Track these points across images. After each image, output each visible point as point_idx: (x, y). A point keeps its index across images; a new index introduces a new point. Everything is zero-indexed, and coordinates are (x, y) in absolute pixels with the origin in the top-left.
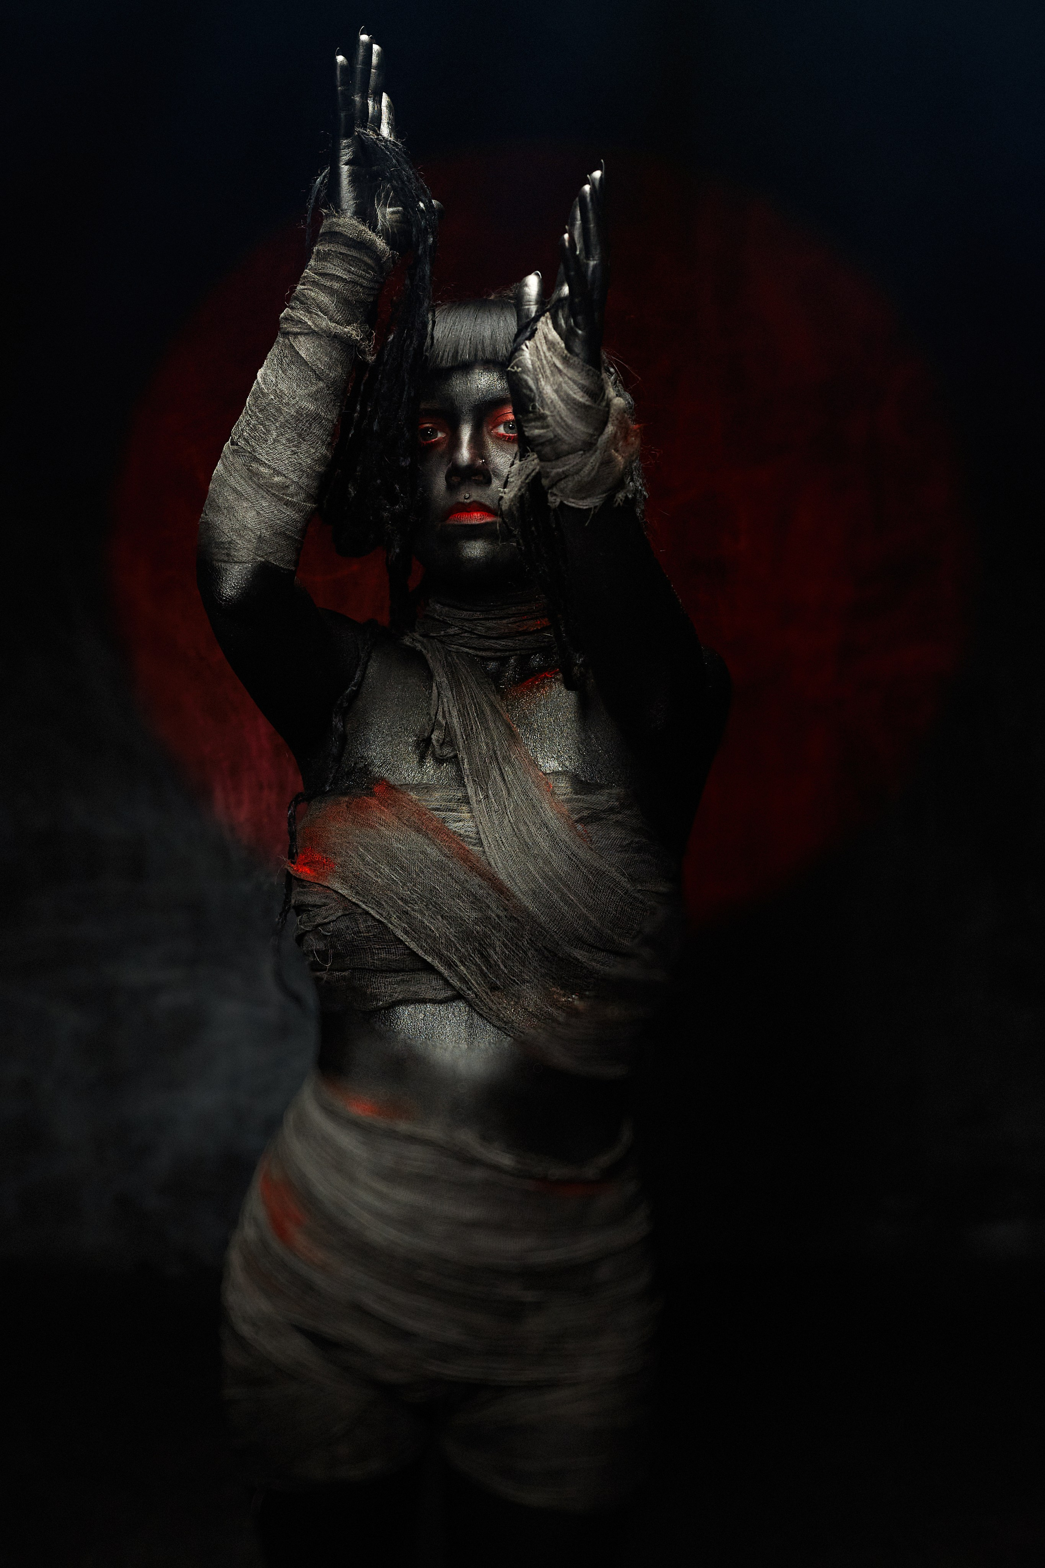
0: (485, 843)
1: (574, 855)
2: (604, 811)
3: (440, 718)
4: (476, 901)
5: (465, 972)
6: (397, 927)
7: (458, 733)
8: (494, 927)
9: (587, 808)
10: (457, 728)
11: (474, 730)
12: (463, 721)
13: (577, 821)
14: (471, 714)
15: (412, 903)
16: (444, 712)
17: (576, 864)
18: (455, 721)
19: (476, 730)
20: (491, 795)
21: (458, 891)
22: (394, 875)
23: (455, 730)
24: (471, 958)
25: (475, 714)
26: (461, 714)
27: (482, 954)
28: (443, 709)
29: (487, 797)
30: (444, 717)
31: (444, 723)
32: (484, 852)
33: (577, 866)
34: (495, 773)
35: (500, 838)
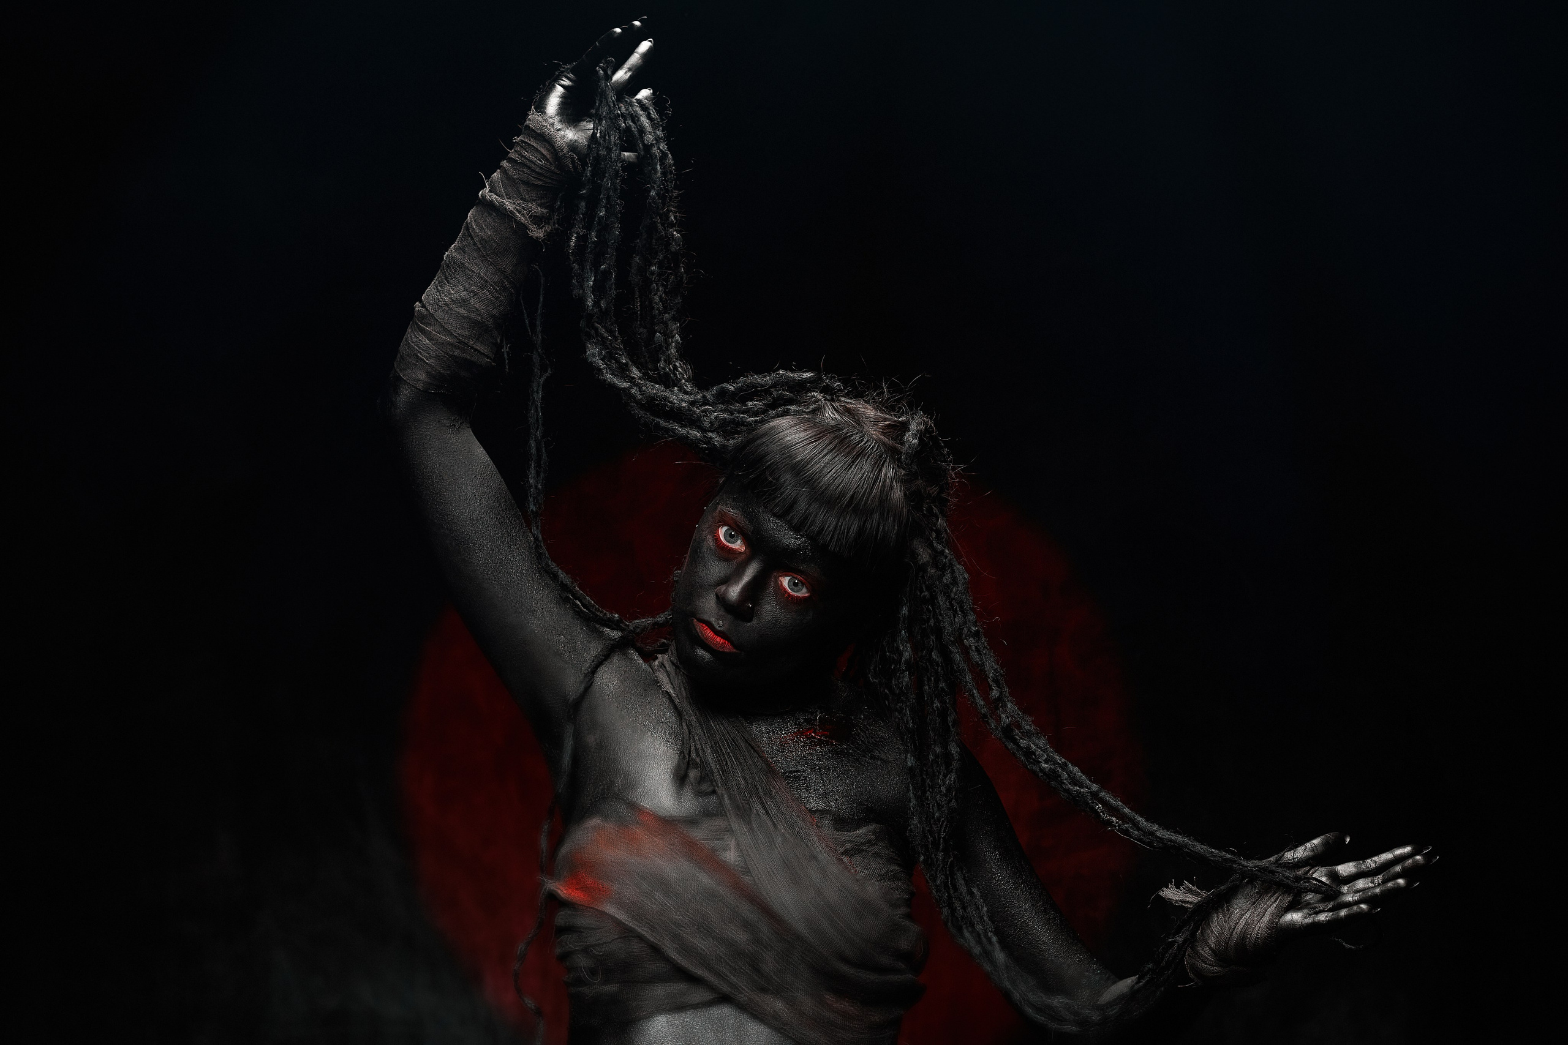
0: (755, 873)
1: (843, 886)
2: (863, 844)
3: (694, 756)
4: (747, 925)
5: (735, 980)
6: (670, 948)
7: (714, 767)
8: (765, 947)
9: (849, 841)
10: (712, 764)
11: (729, 765)
12: (717, 757)
13: (842, 854)
14: (724, 750)
15: (684, 927)
16: (696, 749)
17: (845, 894)
18: (710, 759)
19: (732, 765)
20: (756, 828)
21: (729, 916)
22: (669, 903)
23: (711, 767)
24: (742, 970)
25: (728, 749)
26: (714, 751)
28: (695, 747)
29: (751, 830)
30: (698, 755)
31: (698, 760)
32: (754, 881)
34: (758, 807)
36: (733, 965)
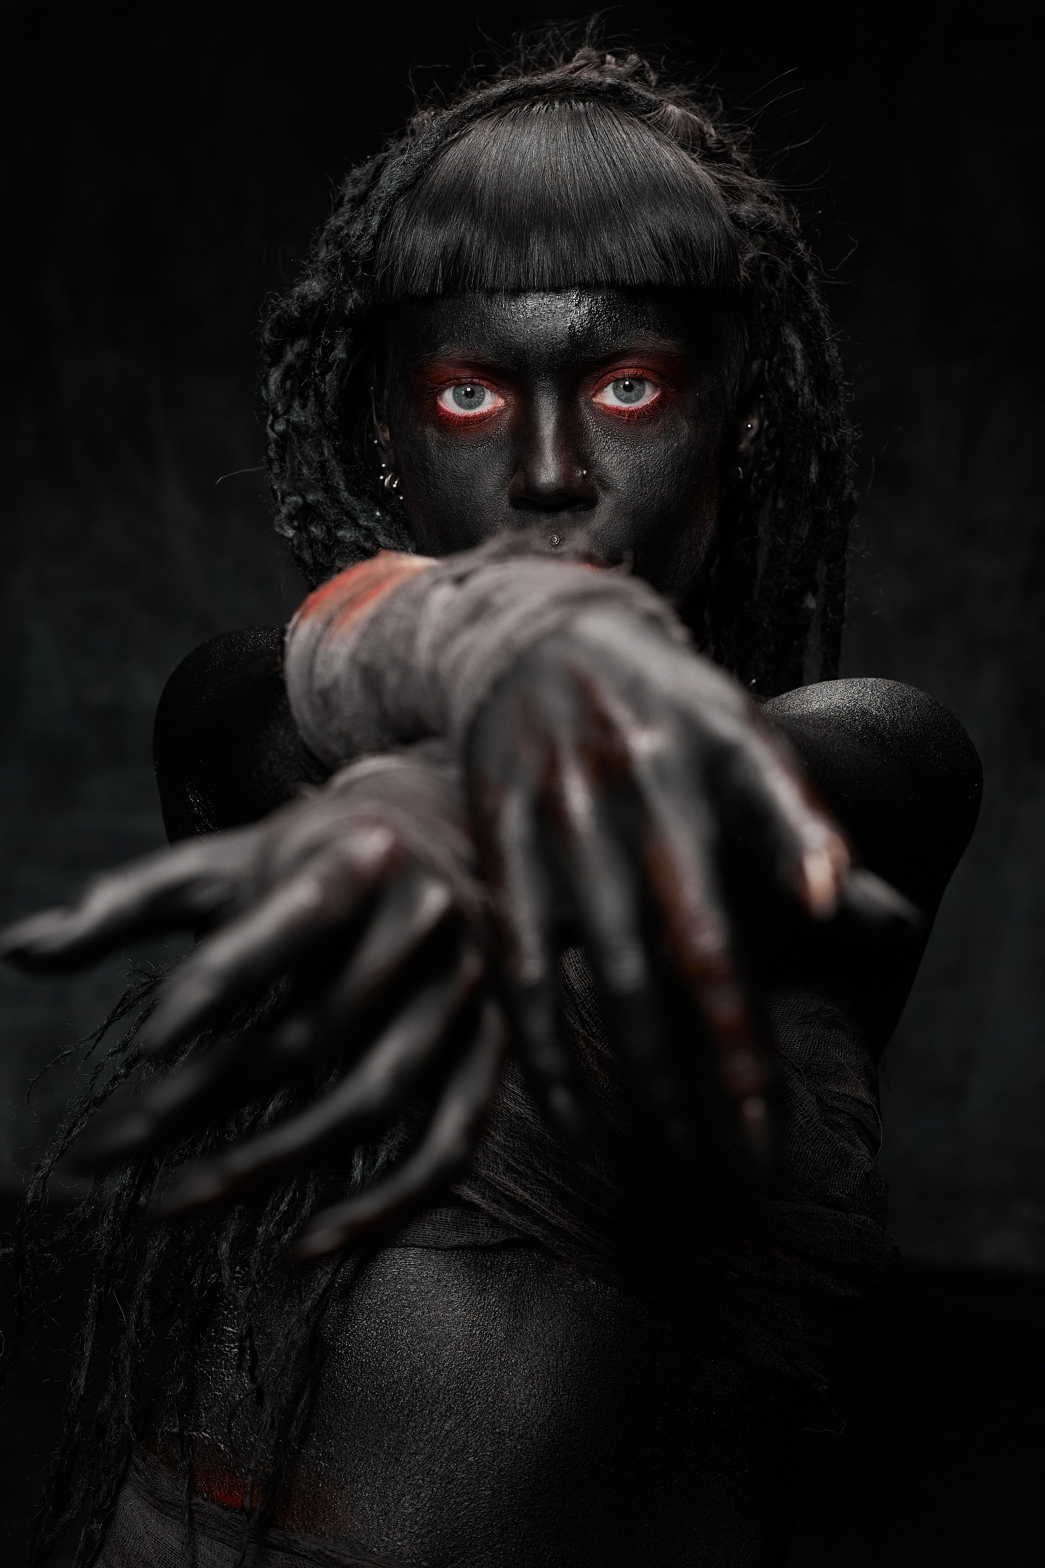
36: (521, 1168)
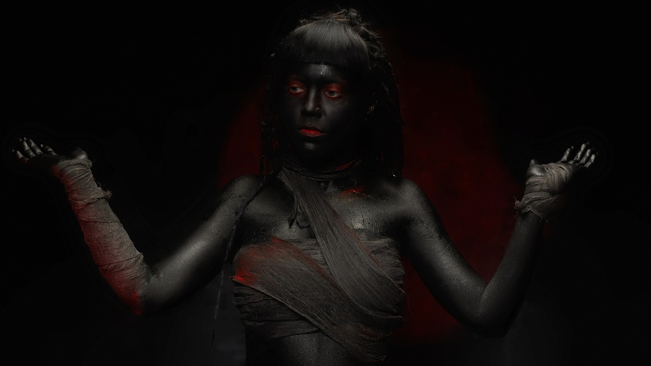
0: (328, 263)
1: (371, 269)
2: (383, 248)
3: (299, 210)
4: (325, 291)
5: (320, 319)
6: (289, 304)
7: (309, 214)
8: (333, 303)
9: (375, 246)
10: (308, 213)
11: (316, 213)
12: (310, 210)
13: (371, 252)
14: (313, 207)
15: (296, 294)
16: (300, 207)
17: (372, 273)
18: (307, 211)
19: (317, 214)
20: (329, 241)
21: (316, 287)
22: (287, 281)
23: (307, 214)
24: (323, 314)
25: (315, 207)
26: (309, 208)
27: (328, 313)
29: (327, 242)
30: (301, 209)
31: (301, 211)
32: (329, 268)
33: (373, 274)
34: (330, 231)
35: (336, 261)
